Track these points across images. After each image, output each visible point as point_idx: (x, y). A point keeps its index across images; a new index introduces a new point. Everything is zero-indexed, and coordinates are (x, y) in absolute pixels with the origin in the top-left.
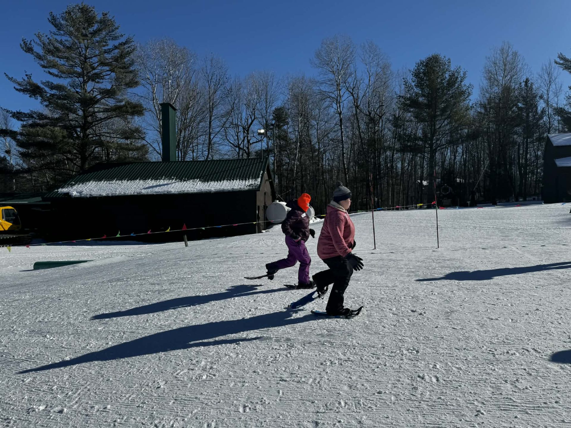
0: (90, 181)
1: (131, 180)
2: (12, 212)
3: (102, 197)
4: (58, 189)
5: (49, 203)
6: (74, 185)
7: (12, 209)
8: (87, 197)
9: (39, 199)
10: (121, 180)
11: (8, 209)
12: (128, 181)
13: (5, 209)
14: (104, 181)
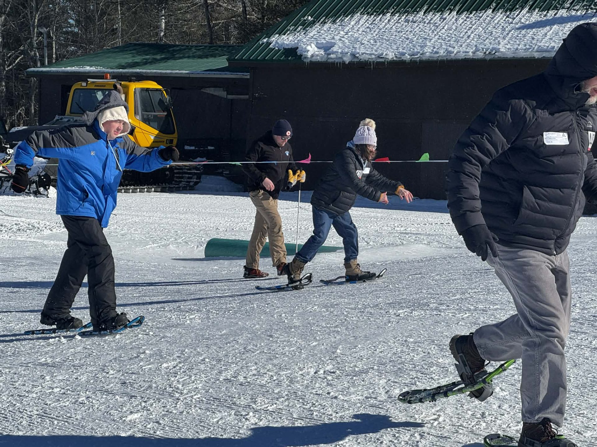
0: (353, 13)
1: (469, 10)
2: (156, 97)
3: (383, 63)
4: (269, 37)
5: (247, 76)
6: (313, 23)
7: (157, 90)
8: (344, 63)
9: (222, 62)
10: (442, 11)
11: (147, 90)
12: (459, 13)
13: (142, 90)
14: (393, 14)
